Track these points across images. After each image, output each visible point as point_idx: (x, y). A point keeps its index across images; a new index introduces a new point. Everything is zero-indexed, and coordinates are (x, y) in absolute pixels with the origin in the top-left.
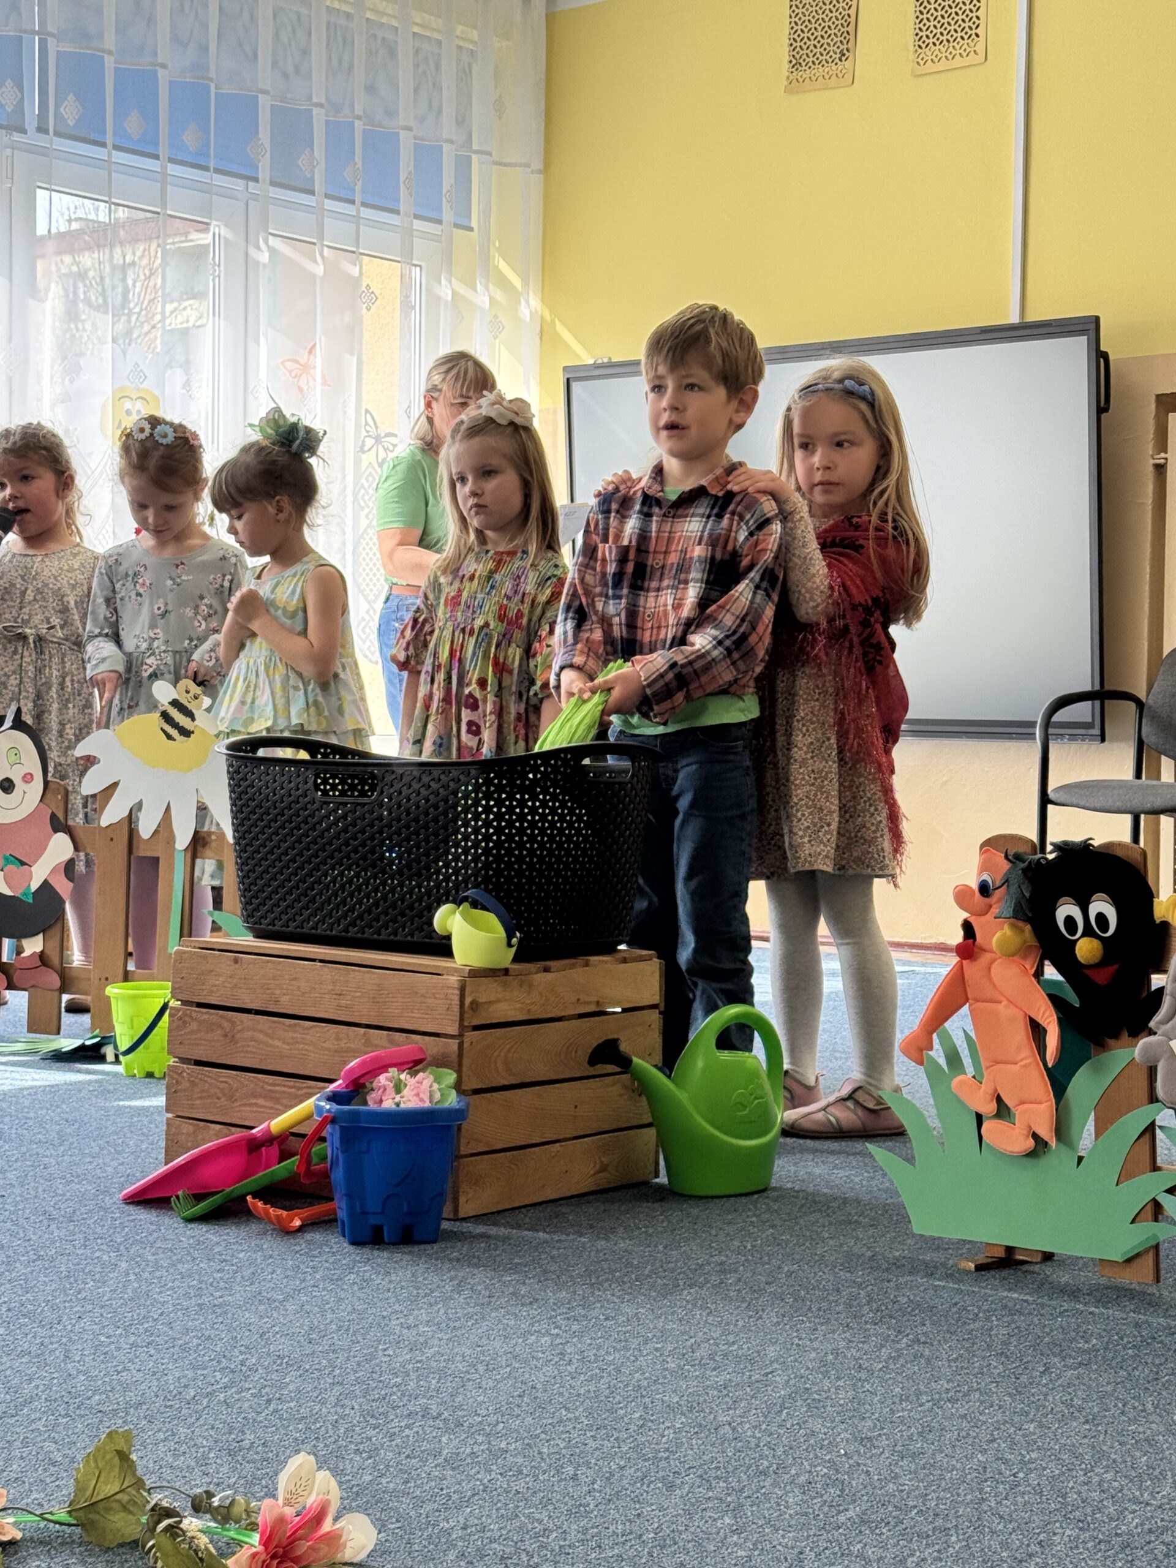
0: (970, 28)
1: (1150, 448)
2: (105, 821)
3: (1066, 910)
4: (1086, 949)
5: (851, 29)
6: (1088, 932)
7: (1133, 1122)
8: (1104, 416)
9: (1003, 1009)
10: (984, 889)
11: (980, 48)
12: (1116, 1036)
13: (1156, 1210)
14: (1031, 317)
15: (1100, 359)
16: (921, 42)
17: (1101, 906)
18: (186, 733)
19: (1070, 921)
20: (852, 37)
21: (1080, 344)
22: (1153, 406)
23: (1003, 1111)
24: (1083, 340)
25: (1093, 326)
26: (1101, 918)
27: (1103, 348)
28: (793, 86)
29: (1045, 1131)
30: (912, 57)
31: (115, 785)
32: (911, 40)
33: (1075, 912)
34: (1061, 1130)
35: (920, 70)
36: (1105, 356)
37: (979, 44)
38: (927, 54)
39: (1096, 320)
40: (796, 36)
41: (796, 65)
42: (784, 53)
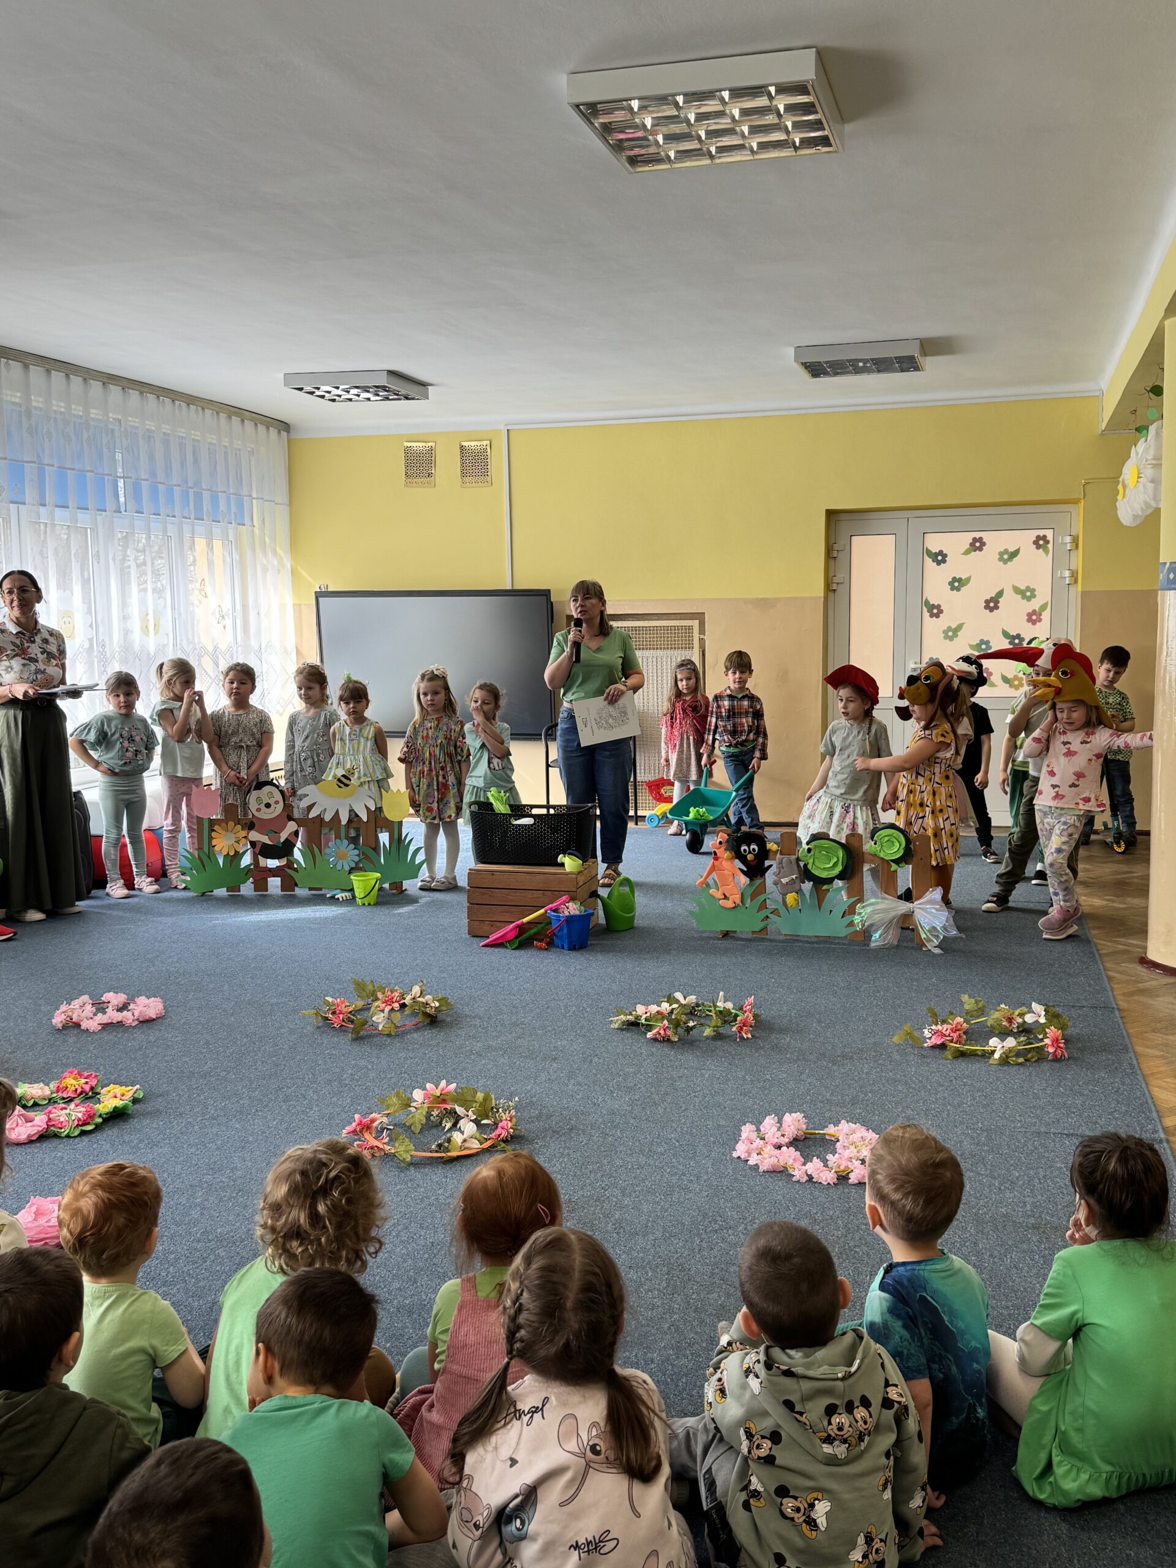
0: (485, 473)
2: (310, 816)
3: (744, 847)
4: (750, 857)
5: (432, 465)
6: (750, 852)
7: (762, 898)
9: (726, 872)
10: (720, 843)
12: (756, 877)
13: (767, 917)
14: (518, 587)
15: (550, 605)
16: (463, 474)
17: (754, 846)
18: (347, 785)
19: (745, 851)
20: (433, 468)
23: (726, 897)
24: (543, 599)
25: (548, 593)
26: (754, 850)
27: (551, 600)
28: (407, 484)
29: (738, 901)
30: (460, 480)
31: (314, 804)
32: (459, 473)
33: (746, 848)
34: (742, 901)
35: (464, 485)
36: (552, 603)
37: (489, 479)
38: (467, 479)
39: (549, 591)
40: (408, 465)
41: (409, 476)
42: (403, 471)
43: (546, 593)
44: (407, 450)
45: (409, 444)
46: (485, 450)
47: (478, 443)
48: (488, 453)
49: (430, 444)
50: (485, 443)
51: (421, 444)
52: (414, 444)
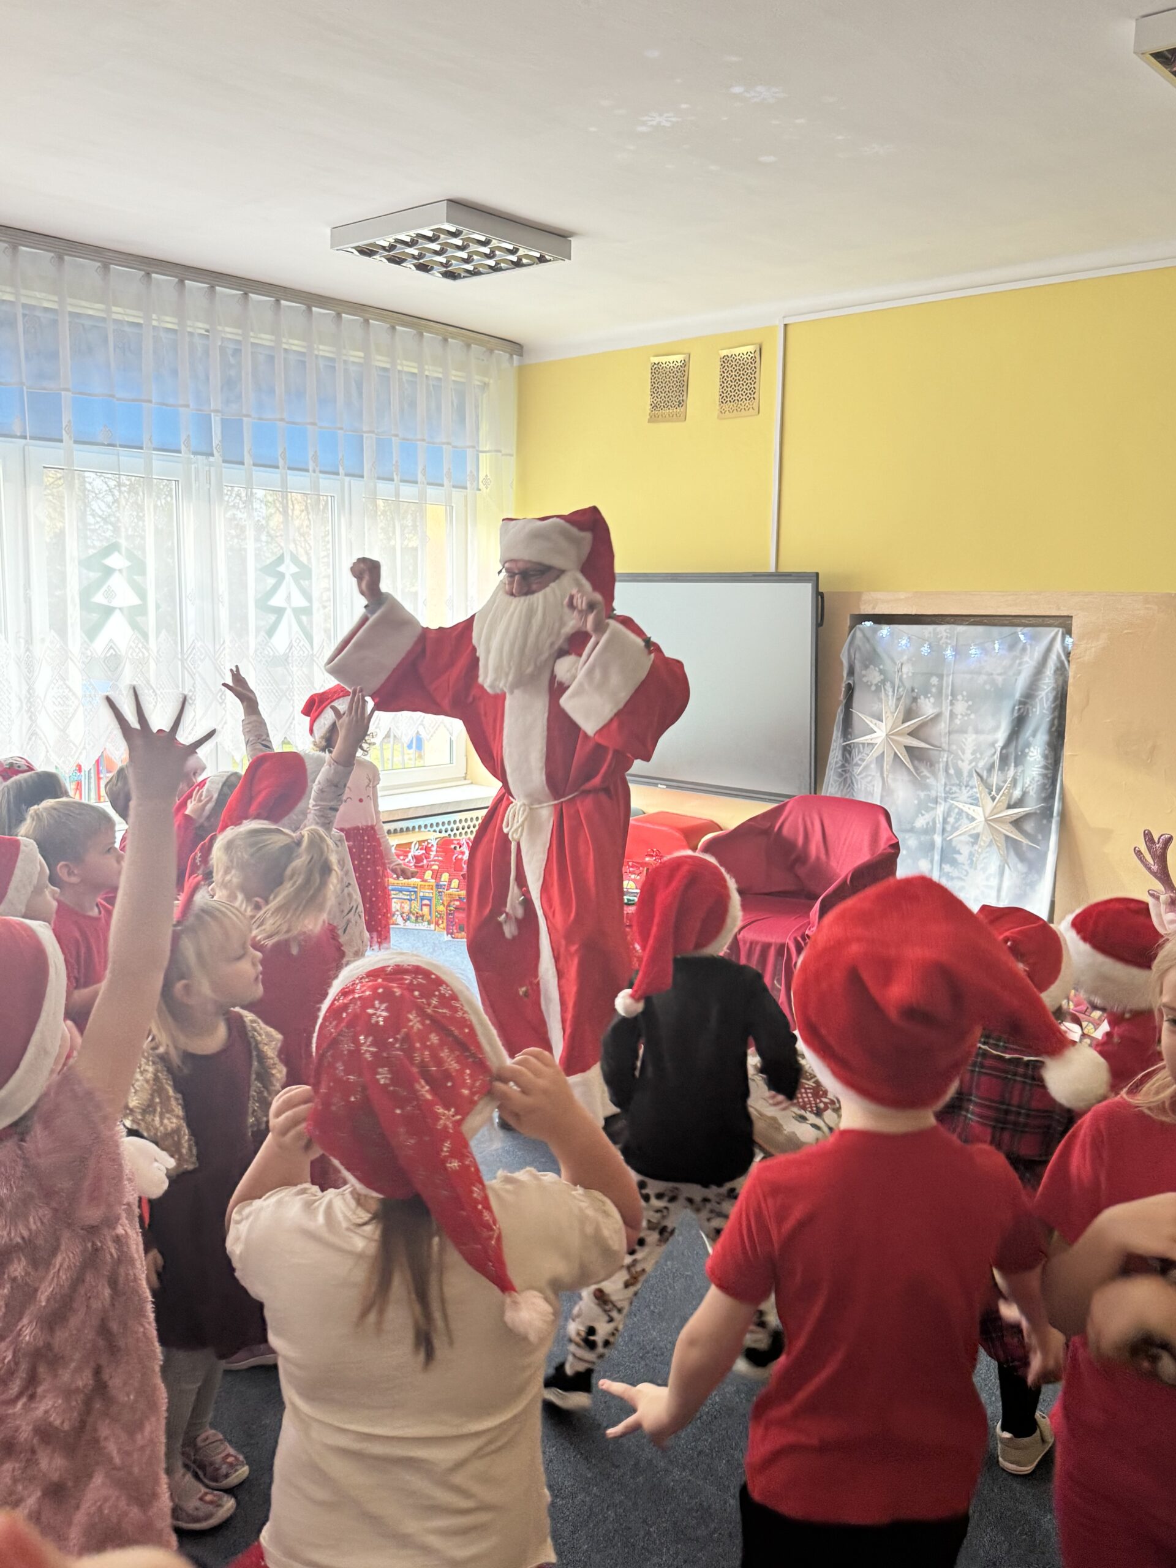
0: (751, 395)
5: (685, 389)
8: (820, 629)
11: (755, 405)
14: (781, 570)
15: (819, 597)
16: (723, 399)
20: (685, 393)
21: (807, 588)
22: (847, 621)
24: (809, 585)
25: (815, 578)
27: (820, 590)
28: (653, 419)
30: (718, 408)
32: (718, 397)
35: (723, 416)
36: (822, 595)
38: (726, 406)
39: (817, 574)
40: (654, 390)
41: (654, 407)
42: (648, 400)
43: (814, 578)
44: (655, 371)
45: (656, 360)
46: (754, 359)
47: (744, 350)
48: (758, 367)
49: (679, 358)
50: (751, 348)
51: (671, 358)
52: (663, 359)
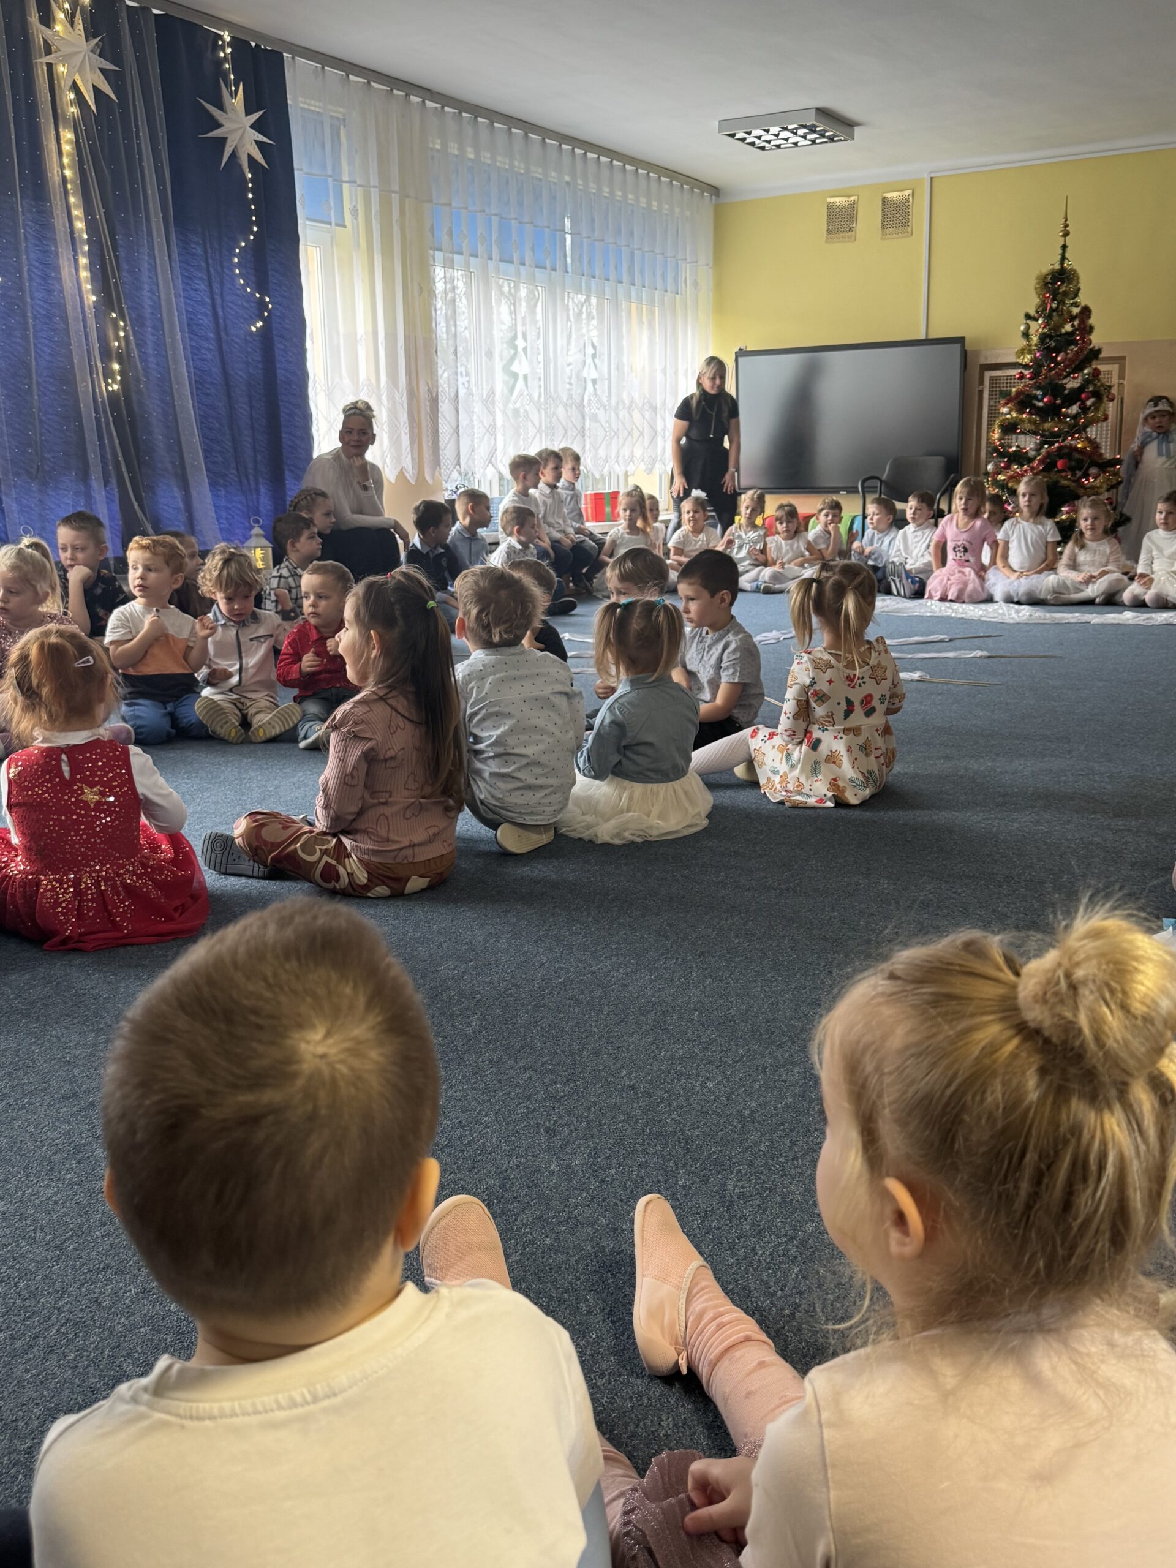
0: (905, 223)
1: (977, 382)
5: (854, 219)
8: (966, 372)
11: (909, 232)
14: (932, 336)
15: (964, 354)
16: (883, 227)
20: (854, 223)
22: (978, 370)
24: (958, 346)
27: (965, 349)
28: (828, 240)
30: (881, 232)
32: (880, 225)
35: (884, 237)
36: (966, 352)
37: (909, 229)
38: (887, 231)
39: (963, 338)
40: (830, 221)
41: (829, 231)
42: (825, 227)
43: (961, 340)
44: (831, 208)
45: (831, 200)
46: (907, 200)
47: (900, 194)
48: (910, 203)
49: (852, 198)
50: (907, 193)
51: (844, 199)
52: (837, 200)
